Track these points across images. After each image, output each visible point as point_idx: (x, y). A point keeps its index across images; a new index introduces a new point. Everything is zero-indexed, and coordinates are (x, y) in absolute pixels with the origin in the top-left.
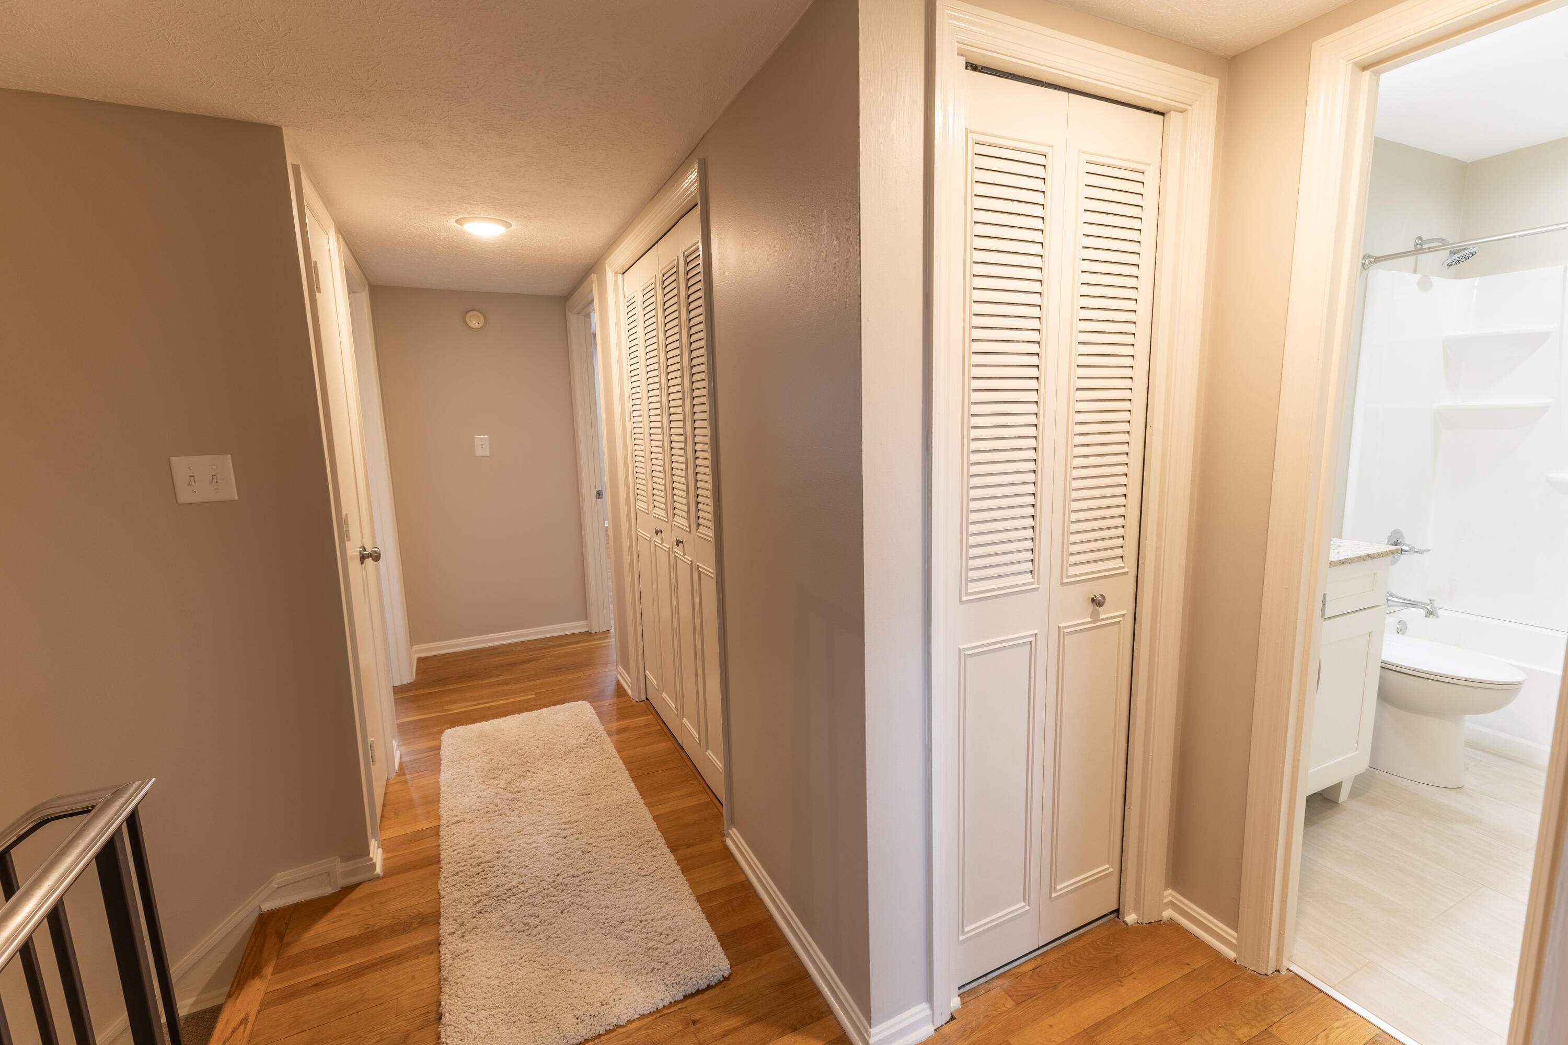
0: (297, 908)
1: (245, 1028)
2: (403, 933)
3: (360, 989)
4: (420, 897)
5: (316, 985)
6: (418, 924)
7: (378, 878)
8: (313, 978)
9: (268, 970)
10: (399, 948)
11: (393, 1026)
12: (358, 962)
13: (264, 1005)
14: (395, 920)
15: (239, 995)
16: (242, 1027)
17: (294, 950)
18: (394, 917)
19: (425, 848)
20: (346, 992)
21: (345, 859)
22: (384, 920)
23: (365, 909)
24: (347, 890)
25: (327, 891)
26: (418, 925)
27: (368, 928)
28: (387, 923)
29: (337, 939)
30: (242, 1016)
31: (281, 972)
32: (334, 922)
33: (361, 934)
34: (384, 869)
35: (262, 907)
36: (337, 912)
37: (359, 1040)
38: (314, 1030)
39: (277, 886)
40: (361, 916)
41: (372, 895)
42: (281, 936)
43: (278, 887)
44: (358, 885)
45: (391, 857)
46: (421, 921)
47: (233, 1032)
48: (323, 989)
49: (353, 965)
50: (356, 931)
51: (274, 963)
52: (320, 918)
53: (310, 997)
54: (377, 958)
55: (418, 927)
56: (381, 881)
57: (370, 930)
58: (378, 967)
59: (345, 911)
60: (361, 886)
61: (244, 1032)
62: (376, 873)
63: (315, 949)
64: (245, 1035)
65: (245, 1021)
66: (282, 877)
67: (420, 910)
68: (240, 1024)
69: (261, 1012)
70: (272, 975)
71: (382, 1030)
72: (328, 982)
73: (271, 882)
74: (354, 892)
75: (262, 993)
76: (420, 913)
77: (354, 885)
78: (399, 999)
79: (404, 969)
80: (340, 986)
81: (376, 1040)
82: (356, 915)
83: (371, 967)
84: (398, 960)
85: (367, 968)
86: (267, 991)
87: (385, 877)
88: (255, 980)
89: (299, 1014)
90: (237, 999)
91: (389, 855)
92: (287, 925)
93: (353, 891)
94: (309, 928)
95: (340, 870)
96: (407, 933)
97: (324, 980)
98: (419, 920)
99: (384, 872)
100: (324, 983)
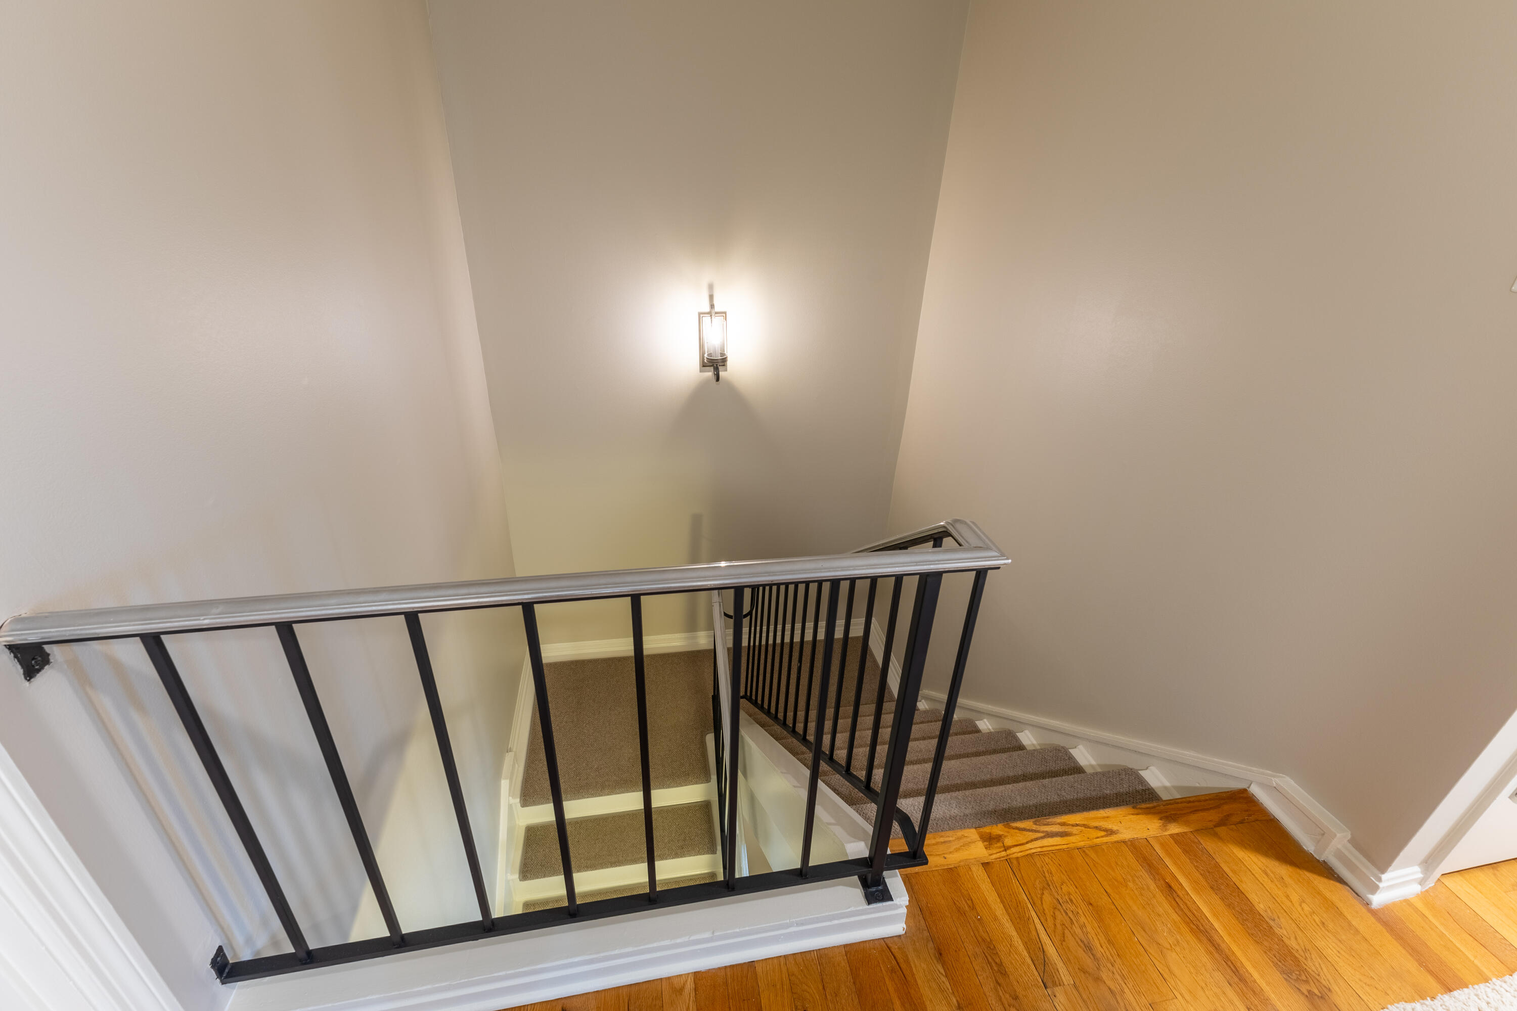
0: (1272, 823)
1: (1102, 837)
2: (1283, 972)
3: (1178, 942)
4: (1360, 980)
5: (1170, 887)
6: (1309, 991)
7: (1367, 904)
8: (1177, 880)
9: (1175, 829)
10: (1256, 975)
11: (1135, 1004)
12: (1216, 925)
13: (1132, 845)
14: (1302, 954)
15: (1137, 814)
16: (1103, 833)
17: (1209, 844)
18: (1306, 950)
19: (1467, 958)
20: (1169, 925)
21: (1353, 842)
22: (1296, 938)
23: (1304, 905)
24: (1326, 871)
25: (1309, 845)
26: (1306, 993)
27: (1274, 920)
28: (1292, 943)
29: (1243, 887)
30: (1115, 828)
31: (1176, 842)
32: (1266, 874)
33: (1260, 915)
34: (1387, 908)
35: (1252, 785)
36: (1283, 870)
37: (1109, 965)
38: (1113, 907)
39: (1275, 785)
40: (1290, 904)
41: (1330, 906)
42: (1222, 823)
43: (1275, 787)
44: (1340, 880)
45: (1416, 910)
46: (1316, 995)
47: (1096, 828)
48: (1166, 898)
49: (1209, 921)
50: (1262, 906)
51: (1185, 831)
52: (1266, 854)
53: (1153, 886)
54: (1230, 949)
55: (1303, 994)
56: (1364, 910)
57: (1272, 923)
58: (1216, 955)
59: (1288, 880)
60: (1338, 885)
61: (1098, 838)
62: (1370, 896)
63: (1217, 866)
64: (1095, 840)
65: (1110, 832)
66: (1287, 783)
67: (1335, 988)
68: (1106, 830)
69: (1123, 843)
70: (1171, 836)
71: (1126, 990)
72: (1177, 899)
73: (1274, 776)
74: (1326, 880)
75: (1144, 835)
76: (1330, 990)
77: (1338, 876)
78: (1175, 1000)
79: (1224, 993)
80: (1175, 917)
81: (1112, 987)
82: (1288, 897)
83: (1214, 945)
84: (1236, 979)
85: (1211, 941)
86: (1149, 839)
87: (1374, 913)
88: (1160, 821)
89: (1129, 884)
90: (1133, 814)
91: (1420, 905)
92: (1242, 822)
93: (1327, 878)
94: (1246, 848)
95: (1340, 846)
96: (1286, 979)
97: (1178, 892)
98: (1316, 992)
99: (1382, 909)
100: (1175, 895)
